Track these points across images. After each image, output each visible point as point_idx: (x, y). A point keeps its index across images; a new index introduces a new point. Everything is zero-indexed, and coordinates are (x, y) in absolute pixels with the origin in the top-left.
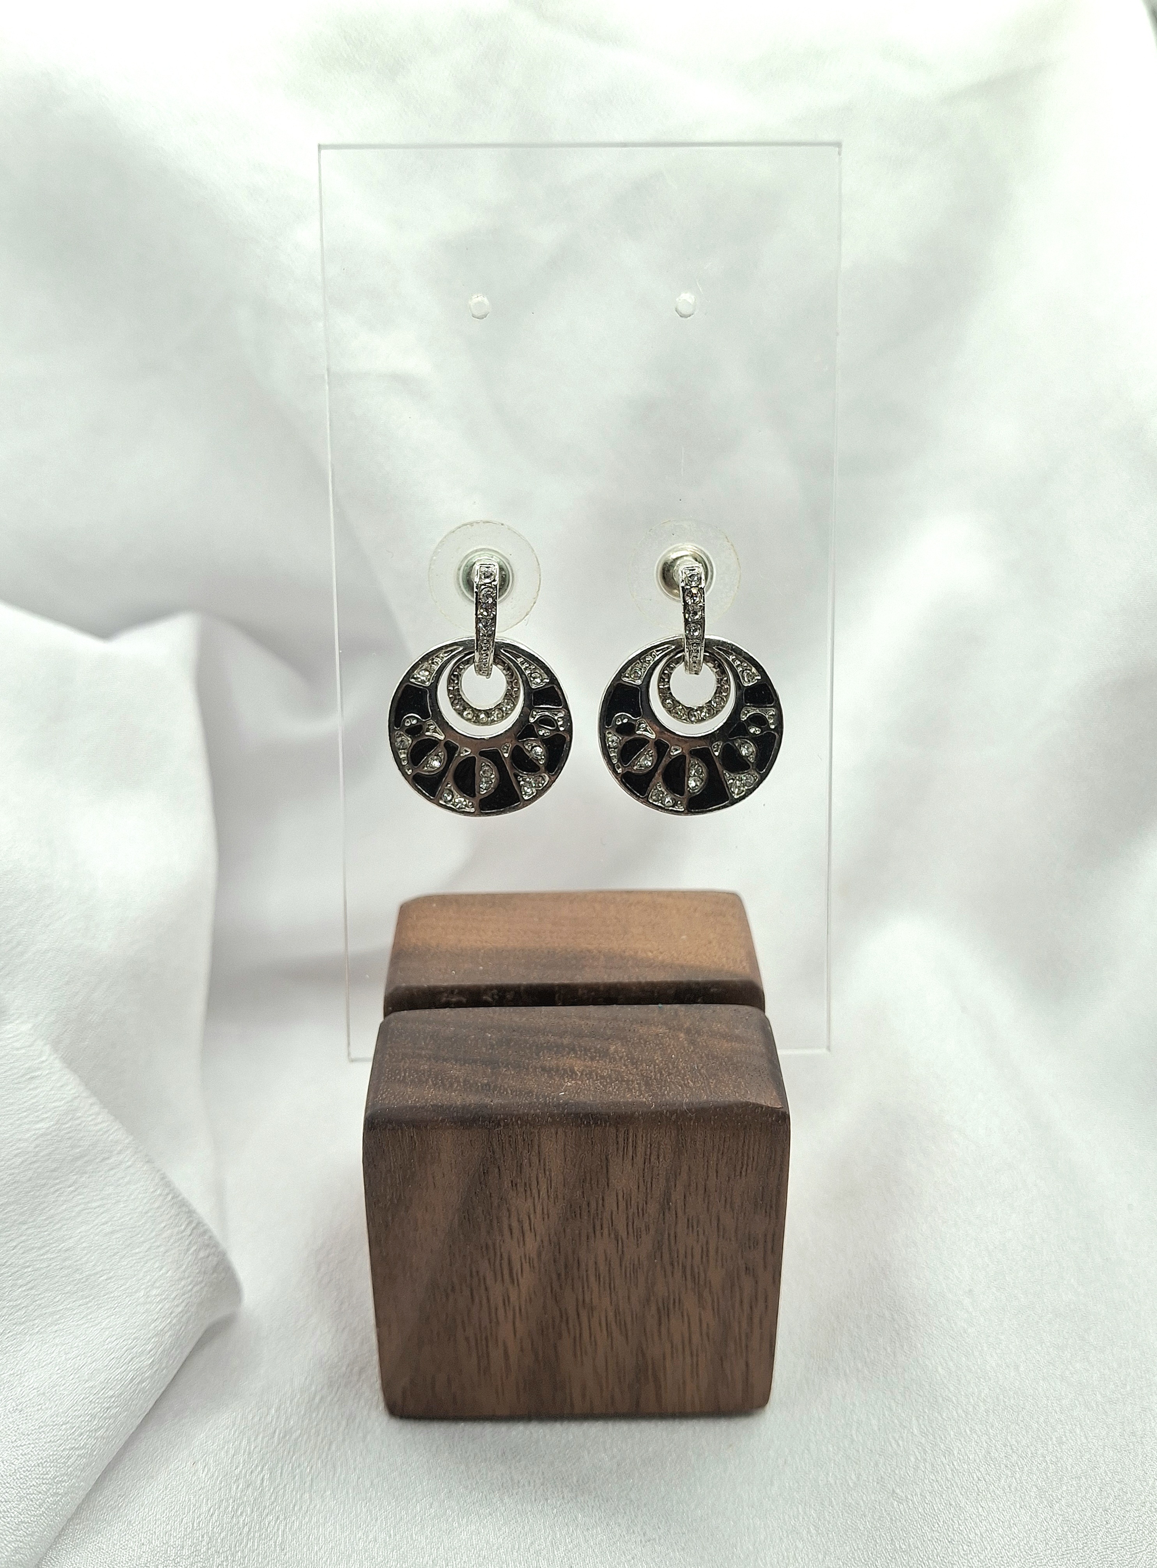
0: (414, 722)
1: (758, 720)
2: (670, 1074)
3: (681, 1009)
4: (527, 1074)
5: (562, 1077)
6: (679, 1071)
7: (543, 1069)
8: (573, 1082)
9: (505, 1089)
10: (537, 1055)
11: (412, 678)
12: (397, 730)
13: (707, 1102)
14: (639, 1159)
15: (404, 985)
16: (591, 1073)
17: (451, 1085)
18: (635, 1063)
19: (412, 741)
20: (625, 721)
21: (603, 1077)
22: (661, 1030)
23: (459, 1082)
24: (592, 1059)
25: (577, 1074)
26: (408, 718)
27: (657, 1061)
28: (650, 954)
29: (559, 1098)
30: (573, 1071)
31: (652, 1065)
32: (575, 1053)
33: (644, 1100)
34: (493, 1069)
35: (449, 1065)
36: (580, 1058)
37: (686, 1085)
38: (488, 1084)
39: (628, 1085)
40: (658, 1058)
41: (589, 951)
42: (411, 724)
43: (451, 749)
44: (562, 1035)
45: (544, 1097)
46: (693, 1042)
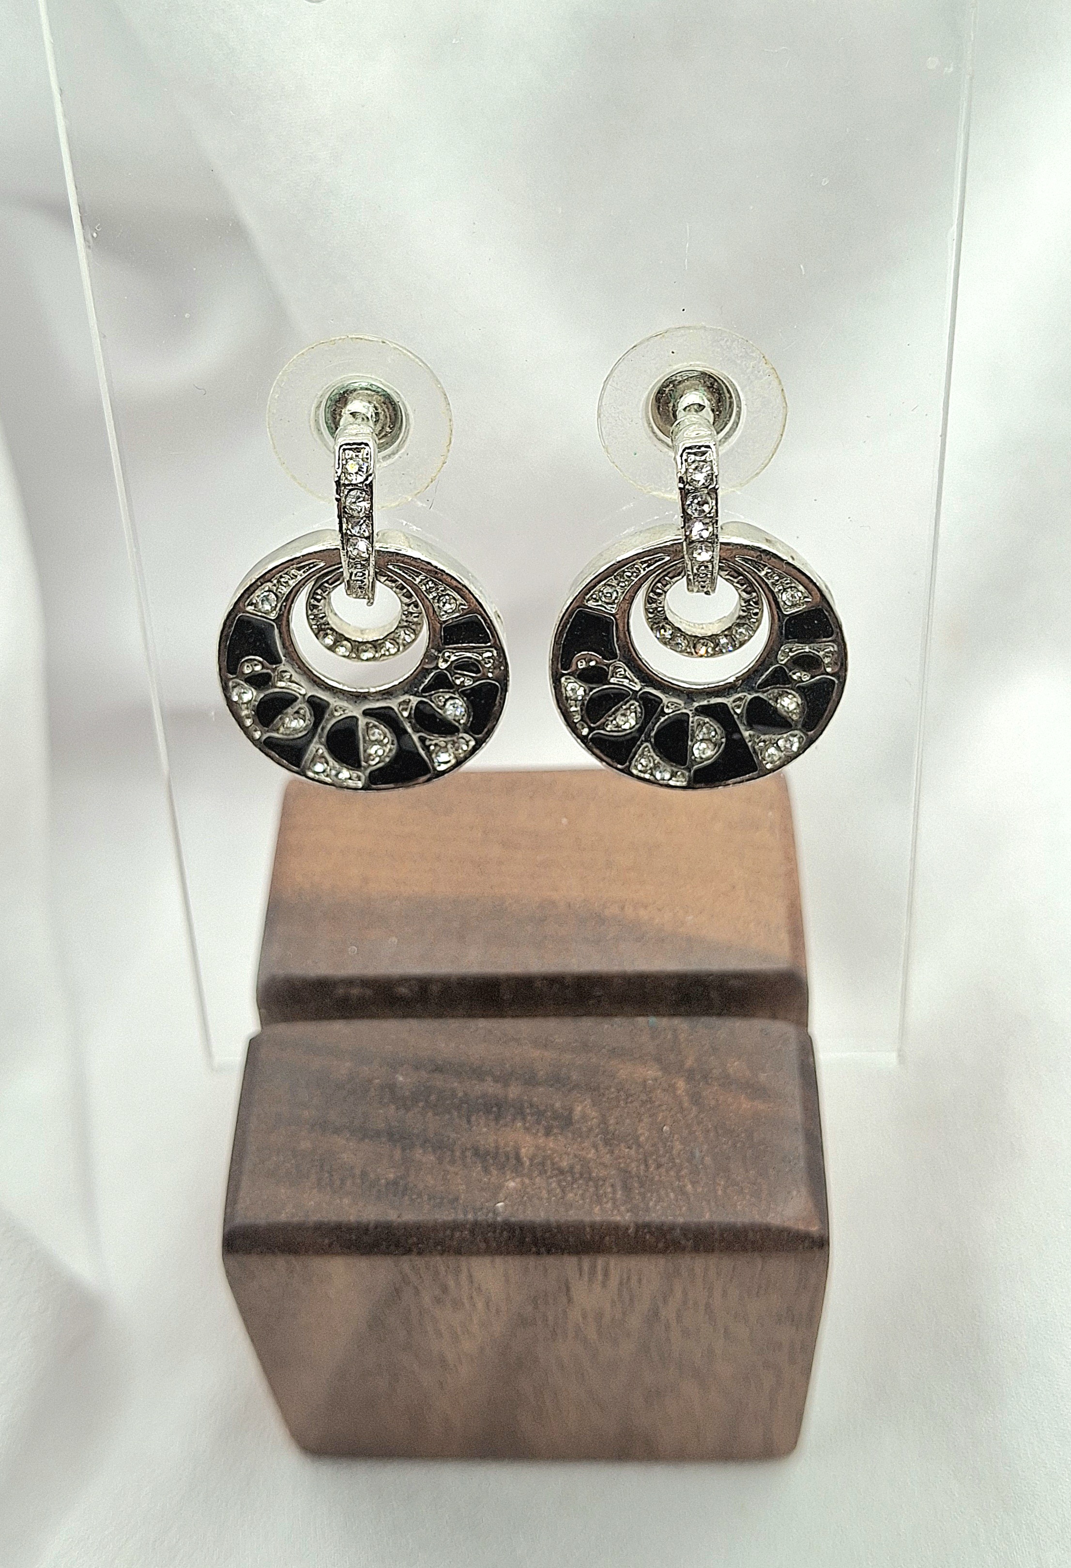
0: (258, 668)
1: (809, 663)
2: (659, 1166)
3: (681, 1024)
4: (453, 1162)
5: (502, 1168)
6: (672, 1160)
7: (476, 1152)
8: (518, 1180)
9: (420, 1195)
10: (469, 1122)
11: (248, 605)
12: (232, 679)
13: (711, 1225)
14: (614, 1282)
15: (281, 972)
16: (543, 1164)
17: (343, 1182)
18: (610, 1140)
19: (257, 694)
20: (593, 663)
21: (562, 1172)
22: (651, 1072)
23: (353, 1177)
24: (548, 1133)
25: (522, 1164)
26: (246, 661)
27: (642, 1139)
28: (642, 912)
29: (495, 1212)
30: (518, 1158)
31: (634, 1147)
32: (524, 1119)
33: (618, 1218)
34: (403, 1150)
35: (340, 1141)
36: (527, 1129)
37: (682, 1190)
38: (395, 1183)
39: (596, 1187)
40: (643, 1132)
41: (553, 903)
42: (253, 670)
43: (318, 708)
44: (504, 1079)
45: (475, 1211)
46: (696, 1098)
